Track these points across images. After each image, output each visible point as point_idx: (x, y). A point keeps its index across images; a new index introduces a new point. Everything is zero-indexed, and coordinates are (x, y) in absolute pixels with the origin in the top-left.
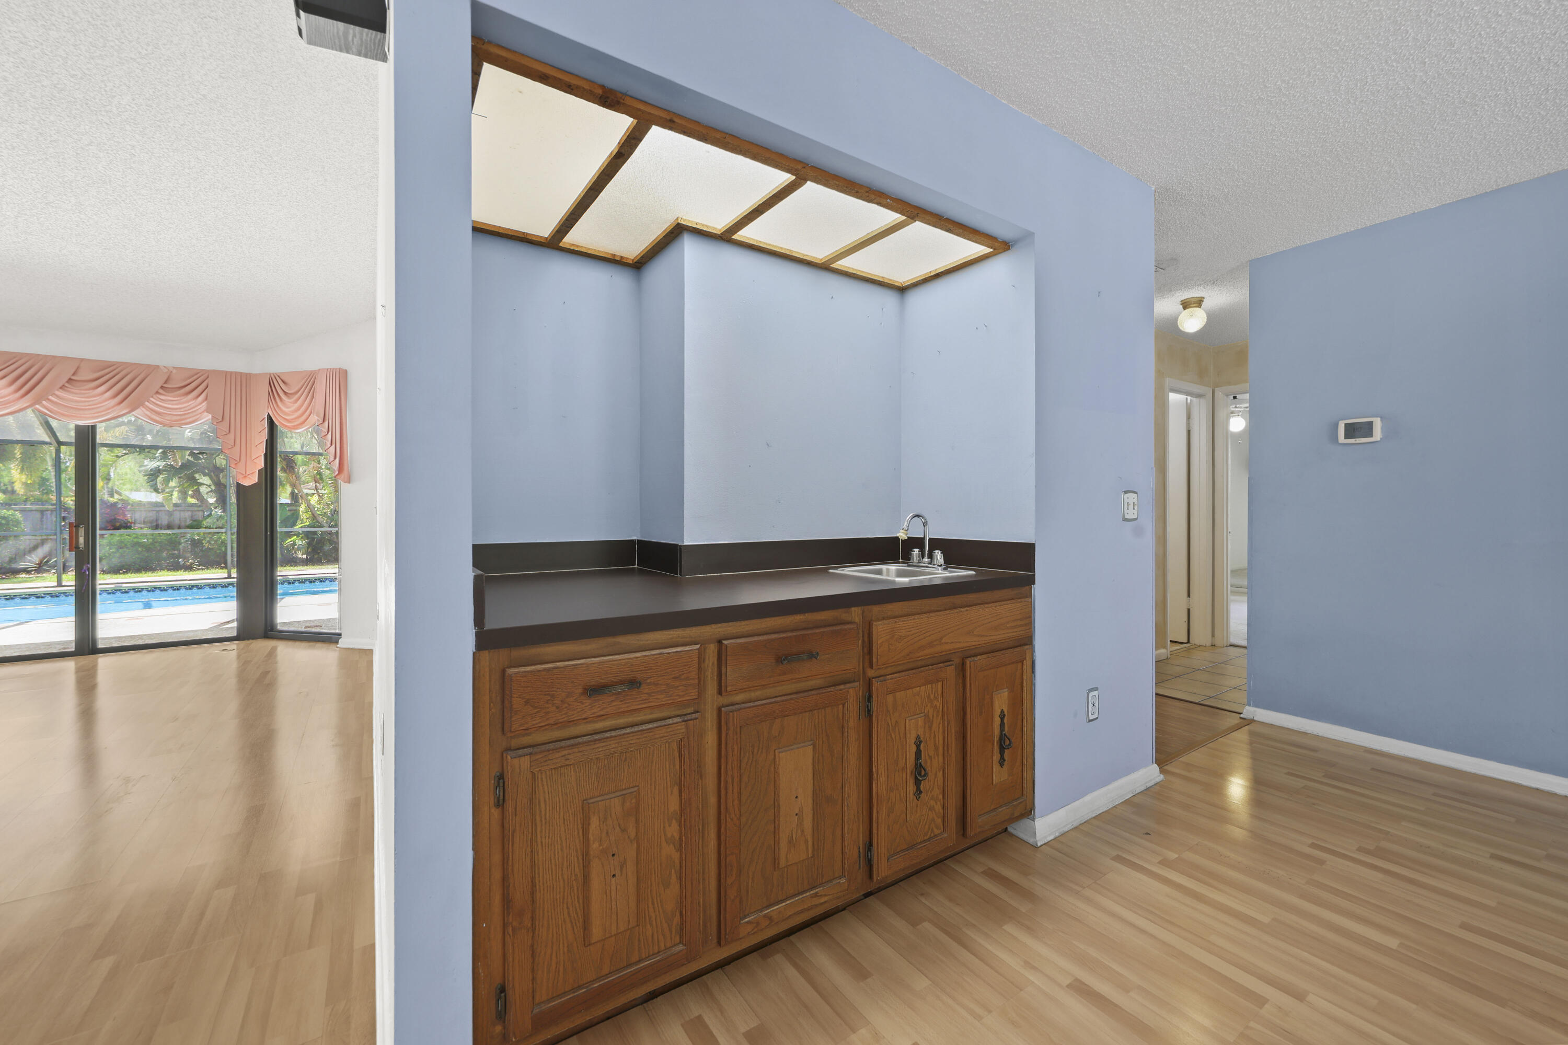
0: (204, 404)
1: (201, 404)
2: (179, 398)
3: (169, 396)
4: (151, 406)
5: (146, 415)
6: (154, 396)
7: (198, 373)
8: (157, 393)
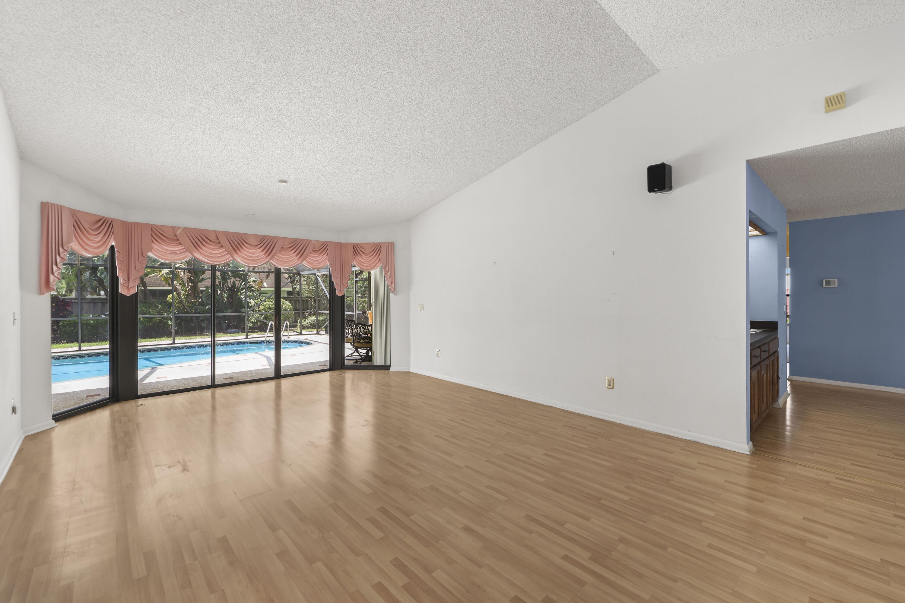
2: (318, 255)
3: (315, 255)
4: (311, 257)
5: (307, 264)
7: (323, 243)
8: (311, 253)
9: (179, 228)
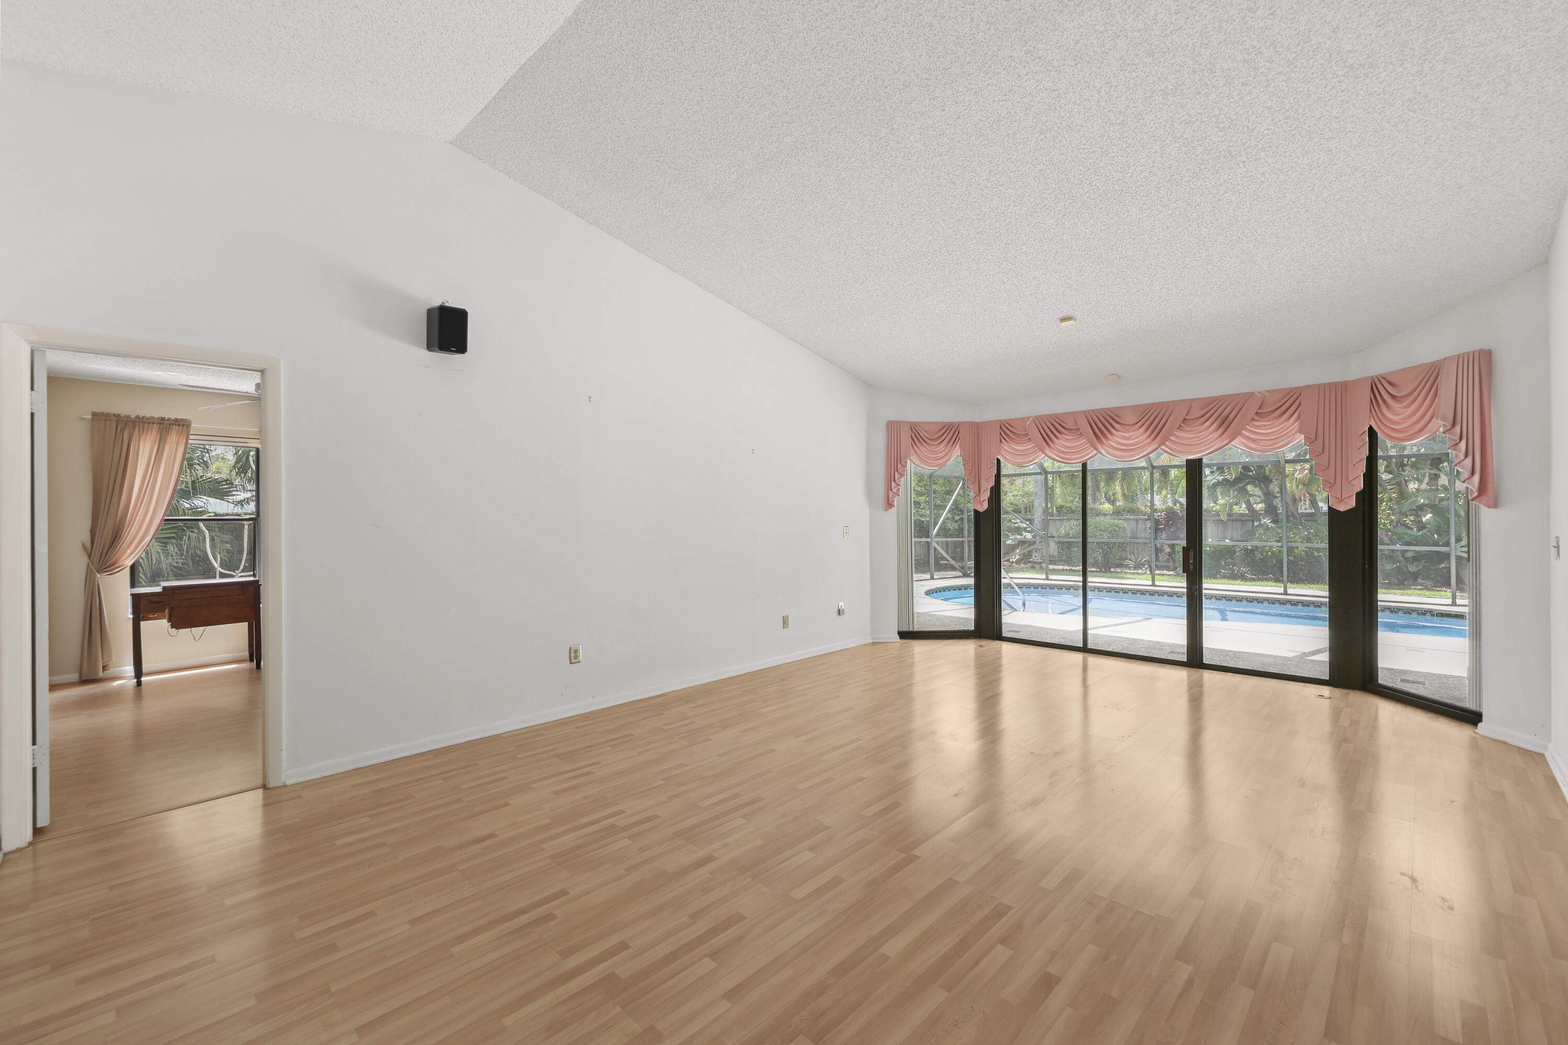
0: (1296, 424)
1: (1293, 424)
2: (1272, 422)
3: (1264, 421)
4: (1247, 434)
5: (1243, 443)
6: (1250, 424)
7: (1291, 392)
8: (1253, 419)
9: (1029, 418)
